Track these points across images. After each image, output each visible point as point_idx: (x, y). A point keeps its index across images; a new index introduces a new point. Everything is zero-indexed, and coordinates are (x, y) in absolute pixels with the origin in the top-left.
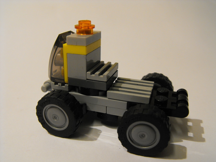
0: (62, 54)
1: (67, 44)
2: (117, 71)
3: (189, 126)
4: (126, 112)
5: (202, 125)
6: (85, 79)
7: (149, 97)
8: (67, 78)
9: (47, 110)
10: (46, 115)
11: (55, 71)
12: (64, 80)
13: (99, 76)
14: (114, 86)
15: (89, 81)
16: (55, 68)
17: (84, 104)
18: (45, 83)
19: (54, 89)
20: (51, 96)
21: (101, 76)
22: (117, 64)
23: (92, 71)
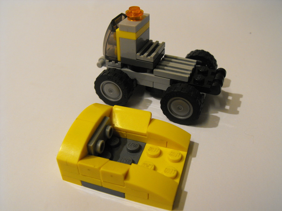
0: (115, 37)
1: (120, 30)
2: (164, 49)
3: (229, 100)
4: (169, 87)
5: (241, 99)
6: (135, 59)
7: (188, 76)
8: (120, 57)
9: (103, 85)
10: (103, 89)
11: (109, 49)
12: (117, 58)
13: (147, 57)
14: (160, 65)
15: (138, 61)
16: (109, 47)
17: (135, 79)
18: (100, 60)
19: (108, 66)
20: (108, 74)
21: (149, 57)
22: (164, 44)
23: (141, 52)
